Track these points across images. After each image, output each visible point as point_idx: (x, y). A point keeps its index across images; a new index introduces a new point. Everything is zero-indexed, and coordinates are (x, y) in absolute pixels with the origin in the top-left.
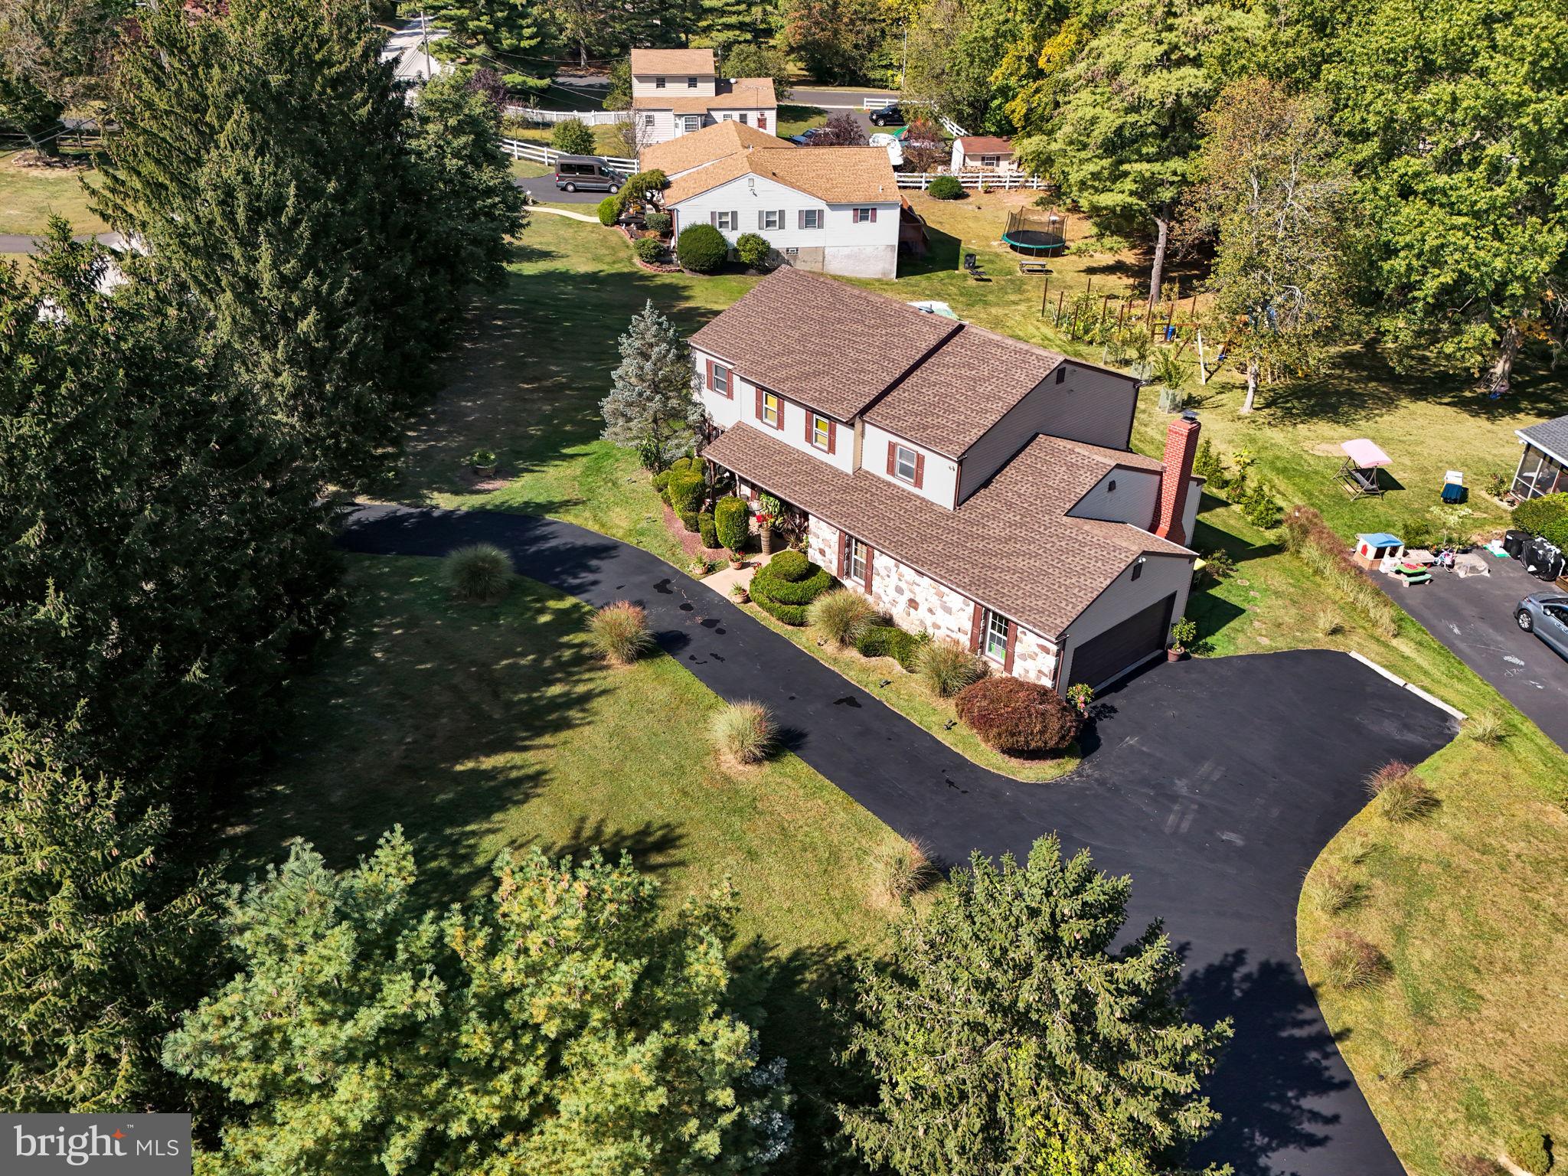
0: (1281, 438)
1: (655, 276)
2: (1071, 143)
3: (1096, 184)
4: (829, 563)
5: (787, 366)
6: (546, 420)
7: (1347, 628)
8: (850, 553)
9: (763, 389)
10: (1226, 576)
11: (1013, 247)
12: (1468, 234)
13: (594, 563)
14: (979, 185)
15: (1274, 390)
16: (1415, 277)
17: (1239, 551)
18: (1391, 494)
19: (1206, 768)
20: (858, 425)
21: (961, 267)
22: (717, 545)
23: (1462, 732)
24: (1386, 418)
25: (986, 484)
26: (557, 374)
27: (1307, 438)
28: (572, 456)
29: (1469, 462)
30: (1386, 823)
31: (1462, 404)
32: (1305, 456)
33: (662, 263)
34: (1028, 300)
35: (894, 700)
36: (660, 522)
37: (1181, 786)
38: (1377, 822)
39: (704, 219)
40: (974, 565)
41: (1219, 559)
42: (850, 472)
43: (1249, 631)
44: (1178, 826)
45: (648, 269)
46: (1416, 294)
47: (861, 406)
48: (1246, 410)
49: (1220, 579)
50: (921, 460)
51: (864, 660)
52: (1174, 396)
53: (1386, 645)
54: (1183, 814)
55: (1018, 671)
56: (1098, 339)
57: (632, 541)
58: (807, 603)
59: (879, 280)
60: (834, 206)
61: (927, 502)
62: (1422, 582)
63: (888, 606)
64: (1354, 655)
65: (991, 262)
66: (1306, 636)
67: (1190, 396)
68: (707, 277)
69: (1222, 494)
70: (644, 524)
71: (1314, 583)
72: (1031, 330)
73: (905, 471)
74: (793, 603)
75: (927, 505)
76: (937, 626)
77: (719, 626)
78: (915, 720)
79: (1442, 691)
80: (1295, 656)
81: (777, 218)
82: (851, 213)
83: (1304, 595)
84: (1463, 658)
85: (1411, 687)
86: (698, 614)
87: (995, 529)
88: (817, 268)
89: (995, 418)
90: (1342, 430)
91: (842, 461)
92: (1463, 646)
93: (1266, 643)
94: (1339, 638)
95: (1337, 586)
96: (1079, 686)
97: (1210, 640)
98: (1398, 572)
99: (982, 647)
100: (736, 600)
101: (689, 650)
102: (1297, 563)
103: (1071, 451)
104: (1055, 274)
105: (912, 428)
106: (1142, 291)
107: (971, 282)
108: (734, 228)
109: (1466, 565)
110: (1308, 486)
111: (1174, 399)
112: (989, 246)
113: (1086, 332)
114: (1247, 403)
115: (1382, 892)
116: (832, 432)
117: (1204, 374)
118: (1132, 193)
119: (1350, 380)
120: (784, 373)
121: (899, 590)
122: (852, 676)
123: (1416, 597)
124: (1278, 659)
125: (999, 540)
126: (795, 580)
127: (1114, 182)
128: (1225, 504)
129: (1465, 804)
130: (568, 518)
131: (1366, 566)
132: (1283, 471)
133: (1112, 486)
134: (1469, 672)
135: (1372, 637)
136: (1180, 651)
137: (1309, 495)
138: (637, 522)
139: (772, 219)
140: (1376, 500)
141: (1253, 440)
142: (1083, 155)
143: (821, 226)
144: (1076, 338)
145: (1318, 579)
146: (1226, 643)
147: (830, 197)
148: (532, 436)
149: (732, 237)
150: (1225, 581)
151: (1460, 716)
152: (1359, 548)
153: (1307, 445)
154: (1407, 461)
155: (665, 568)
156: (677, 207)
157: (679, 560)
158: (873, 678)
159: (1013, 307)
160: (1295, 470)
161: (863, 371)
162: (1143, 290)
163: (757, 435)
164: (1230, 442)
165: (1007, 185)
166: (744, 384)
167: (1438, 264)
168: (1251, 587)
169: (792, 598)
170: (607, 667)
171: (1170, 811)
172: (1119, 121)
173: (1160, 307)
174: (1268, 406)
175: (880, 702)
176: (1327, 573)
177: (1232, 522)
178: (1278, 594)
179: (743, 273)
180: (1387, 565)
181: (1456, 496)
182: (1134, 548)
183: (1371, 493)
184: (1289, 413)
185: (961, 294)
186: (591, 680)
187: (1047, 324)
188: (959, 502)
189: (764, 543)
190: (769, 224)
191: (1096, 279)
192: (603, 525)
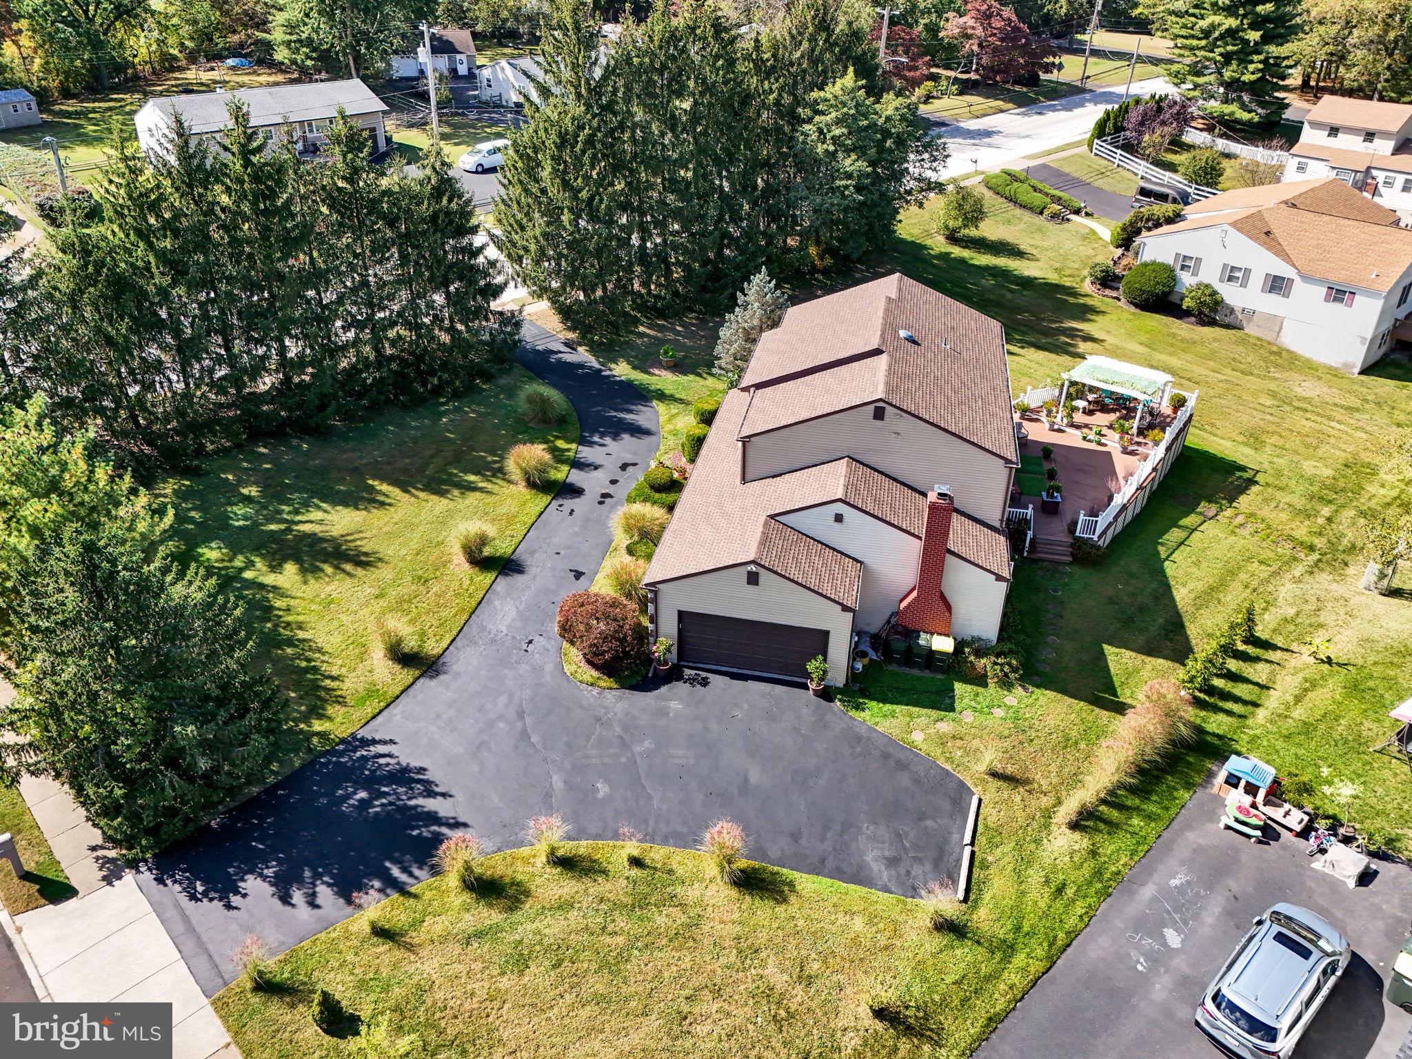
25: (777, 476)
33: (1106, 287)
39: (1166, 258)
60: (1306, 278)
62: (1249, 837)
66: (965, 759)
77: (607, 499)
81: (1241, 275)
82: (1324, 290)
86: (611, 488)
87: (733, 506)
89: (791, 421)
97: (873, 704)
101: (567, 501)
108: (1195, 274)
125: (724, 513)
133: (839, 518)
139: (1237, 274)
143: (1286, 295)
147: (1304, 267)
149: (1188, 282)
150: (994, 688)
156: (1146, 240)
161: (796, 359)
168: (1010, 707)
179: (1178, 317)
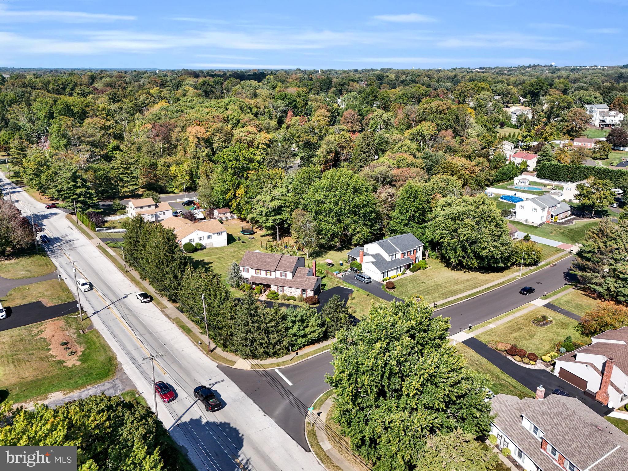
4: (277, 291)
7: (338, 283)
8: (279, 289)
9: (256, 269)
11: (244, 234)
14: (224, 220)
15: (310, 254)
18: (334, 266)
20: (275, 271)
21: (237, 240)
22: (257, 294)
23: (354, 291)
30: (352, 300)
31: (335, 250)
32: (321, 263)
35: (295, 304)
40: (298, 285)
42: (275, 278)
43: (328, 287)
47: (275, 268)
50: (286, 274)
51: (288, 301)
53: (343, 284)
55: (309, 296)
56: (276, 250)
58: (277, 296)
59: (224, 246)
60: (213, 234)
61: (288, 279)
63: (288, 294)
64: (340, 286)
65: (242, 238)
66: (334, 285)
68: (193, 253)
71: (332, 279)
73: (284, 276)
74: (275, 297)
76: (296, 294)
79: (350, 287)
80: (334, 288)
83: (331, 281)
84: (352, 284)
85: (347, 288)
87: (299, 280)
88: (211, 247)
89: (294, 266)
90: (322, 258)
91: (273, 277)
93: (331, 287)
94: (338, 285)
95: (334, 279)
96: (316, 296)
98: (340, 276)
99: (303, 295)
100: (266, 300)
102: (329, 278)
103: (303, 268)
104: (256, 239)
105: (283, 270)
106: (275, 238)
107: (241, 243)
108: (194, 242)
109: (347, 273)
110: (324, 267)
113: (273, 250)
115: (354, 306)
116: (271, 273)
118: (271, 222)
119: (321, 251)
120: (260, 266)
121: (289, 291)
122: (288, 303)
124: (332, 289)
126: (273, 294)
129: (357, 297)
131: (336, 276)
133: (309, 272)
135: (341, 284)
136: (322, 290)
146: (326, 288)
147: (212, 232)
149: (194, 244)
150: (323, 282)
151: (353, 289)
152: (334, 274)
153: (319, 261)
154: (333, 261)
156: (181, 240)
158: (291, 302)
160: (321, 265)
161: (272, 264)
163: (256, 277)
165: (230, 218)
166: (252, 269)
167: (329, 231)
168: (326, 282)
172: (267, 211)
174: (310, 257)
178: (328, 282)
180: (338, 275)
181: (342, 265)
183: (331, 266)
184: (314, 257)
185: (241, 246)
187: (264, 249)
188: (293, 277)
189: (263, 292)
190: (201, 240)
191: (264, 238)
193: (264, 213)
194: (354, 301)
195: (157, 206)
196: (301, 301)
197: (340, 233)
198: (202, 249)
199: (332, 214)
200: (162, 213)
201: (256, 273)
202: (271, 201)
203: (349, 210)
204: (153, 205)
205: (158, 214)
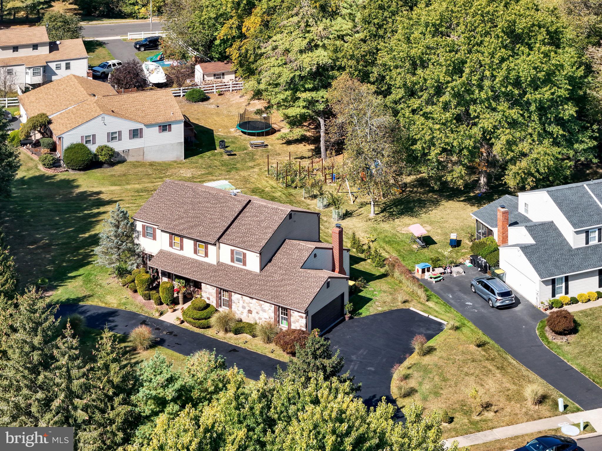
0: (386, 226)
1: (55, 176)
2: (270, 84)
3: (286, 104)
4: (213, 302)
5: (182, 224)
6: (52, 262)
7: (410, 300)
8: (221, 296)
9: (173, 234)
10: (364, 287)
11: (242, 132)
12: (441, 132)
13: (111, 319)
14: (215, 91)
15: (385, 203)
16: (426, 151)
17: (369, 277)
18: (432, 246)
19: (361, 351)
20: (217, 244)
21: (218, 148)
22: (161, 304)
23: (446, 328)
24: (434, 211)
25: (270, 261)
26: (42, 239)
27: (399, 226)
28: (75, 277)
29: (464, 228)
30: (419, 357)
32: (398, 234)
33: (57, 167)
34: (259, 165)
35: (250, 347)
36: (130, 299)
37: (354, 357)
38: (416, 357)
39: (77, 140)
40: (271, 291)
41: (361, 281)
42: (216, 264)
43: (374, 306)
44: (354, 368)
45: (50, 172)
46: (429, 157)
47: (218, 236)
48: (372, 215)
49: (363, 289)
50: (245, 255)
51: (235, 336)
52: (339, 212)
53: (424, 304)
54: (355, 365)
55: (293, 327)
56: (299, 185)
57: (123, 308)
58: (209, 318)
59: (175, 162)
60: (148, 126)
61: (249, 271)
62: (440, 280)
63: (239, 315)
64: (411, 309)
65: (233, 142)
66: (394, 305)
67: (347, 211)
68: (82, 172)
69: (362, 256)
70: (124, 301)
71: (399, 286)
72: (265, 183)
73: (239, 260)
74: (203, 319)
75: (249, 272)
76: (260, 319)
77: (173, 334)
78: (259, 352)
79: (442, 317)
80: (391, 312)
81: (117, 135)
82: (157, 128)
83: (395, 291)
84: (451, 305)
85: (431, 317)
86: (164, 330)
87: (277, 277)
88: (140, 159)
89: (270, 235)
90: (413, 220)
91: (212, 259)
92: (452, 301)
93: (380, 310)
94: (407, 304)
95: (408, 286)
96: (315, 329)
97: (360, 311)
98: (431, 278)
99: (279, 323)
100: (177, 323)
101: (166, 343)
102: (393, 280)
103: (299, 244)
104: (269, 147)
105: (239, 243)
107: (226, 157)
108: (94, 143)
109: (456, 272)
110: (399, 248)
111: (339, 214)
112: (230, 132)
113: (293, 182)
114: (371, 211)
115: (416, 374)
116: (206, 248)
117: (352, 198)
118: (304, 107)
119: (420, 193)
120: (182, 227)
121: (244, 307)
122: (232, 342)
123: (437, 287)
124: (384, 314)
125: (278, 281)
126: (202, 310)
127: (294, 102)
128: (364, 260)
129: (444, 348)
130: (89, 303)
131: (419, 277)
132: (389, 242)
133: (315, 256)
134: (452, 310)
135: (419, 302)
136: (349, 315)
137: (399, 251)
138: (120, 300)
139: (114, 136)
140: (426, 250)
141: (375, 230)
142: (277, 90)
143: (141, 137)
144: (288, 186)
145: (401, 284)
146: (366, 311)
147: (146, 121)
148: (50, 271)
149: (93, 148)
150: (365, 290)
151: (445, 323)
152: (416, 270)
153: (399, 229)
154: (439, 231)
155: (142, 316)
156: (63, 136)
157: (146, 312)
158: (240, 341)
159: (252, 170)
160: (393, 241)
161: (215, 222)
162: (317, 152)
164: (365, 232)
165: (231, 89)
166: (163, 234)
168: (375, 291)
169: (203, 317)
170: (139, 353)
171: (351, 365)
172: (292, 75)
173: (327, 162)
174: (382, 212)
175: (245, 349)
176: (403, 281)
177: (367, 267)
178: (385, 292)
179: (101, 167)
180: (427, 276)
181: (456, 244)
182: (326, 276)
183: (423, 247)
184: (391, 214)
185: (222, 165)
186: (134, 358)
187: (272, 179)
188: (262, 269)
189: (181, 300)
190: (112, 139)
191: (292, 148)
192: (106, 304)
193: (282, 80)
194: (427, 360)
195: (53, 47)
196: (269, 340)
197: (465, 152)
198: (112, 164)
199: (446, 97)
200: (63, 64)
201: (171, 245)
202: (301, 52)
203: (492, 88)
204: (43, 44)
205: (53, 66)
